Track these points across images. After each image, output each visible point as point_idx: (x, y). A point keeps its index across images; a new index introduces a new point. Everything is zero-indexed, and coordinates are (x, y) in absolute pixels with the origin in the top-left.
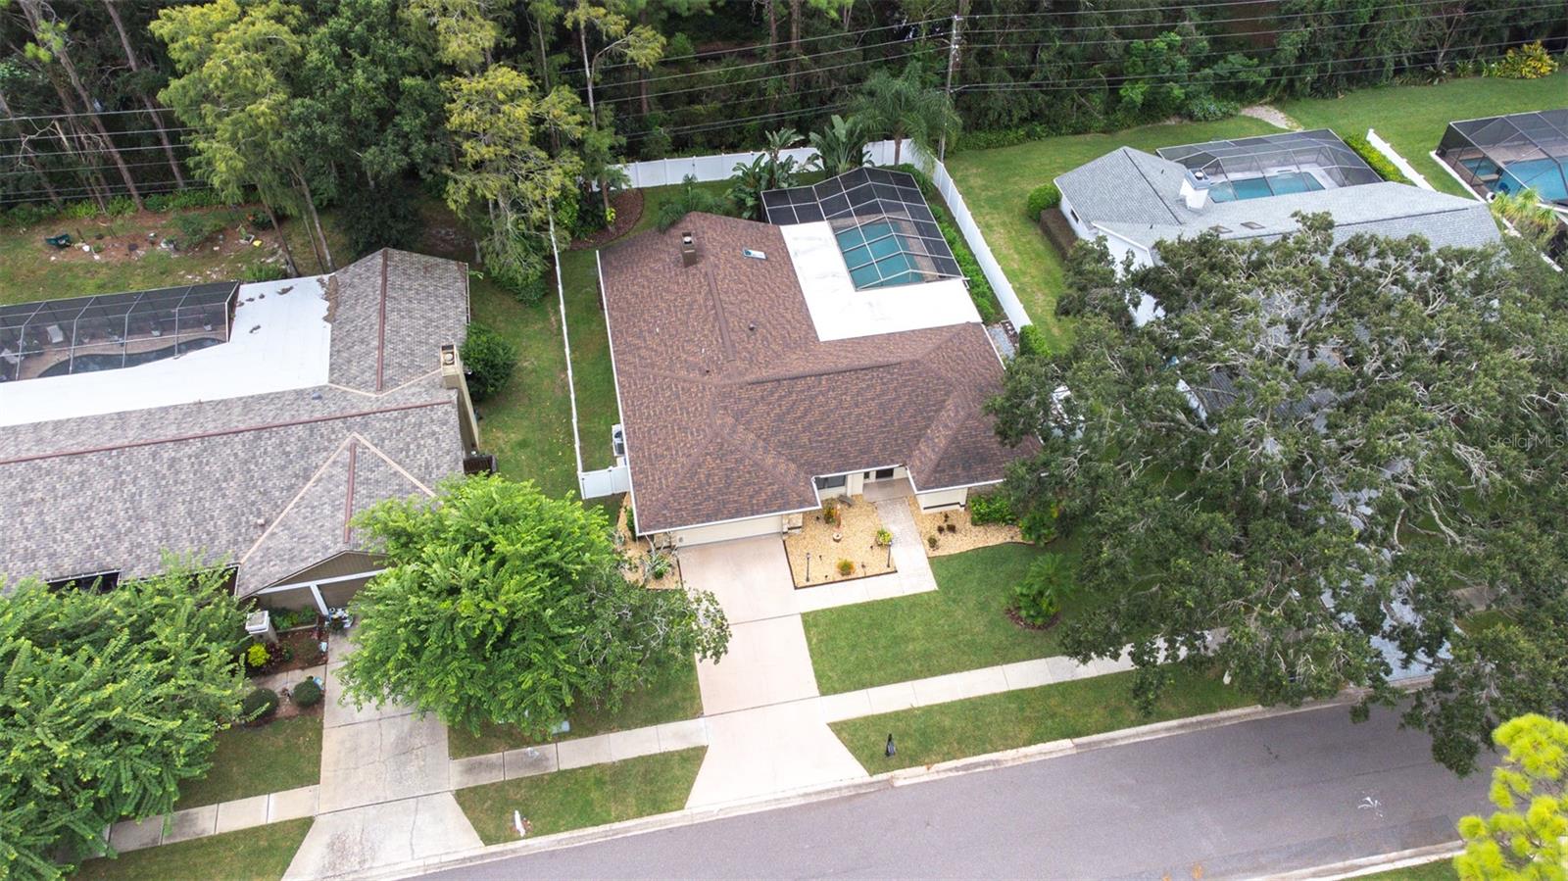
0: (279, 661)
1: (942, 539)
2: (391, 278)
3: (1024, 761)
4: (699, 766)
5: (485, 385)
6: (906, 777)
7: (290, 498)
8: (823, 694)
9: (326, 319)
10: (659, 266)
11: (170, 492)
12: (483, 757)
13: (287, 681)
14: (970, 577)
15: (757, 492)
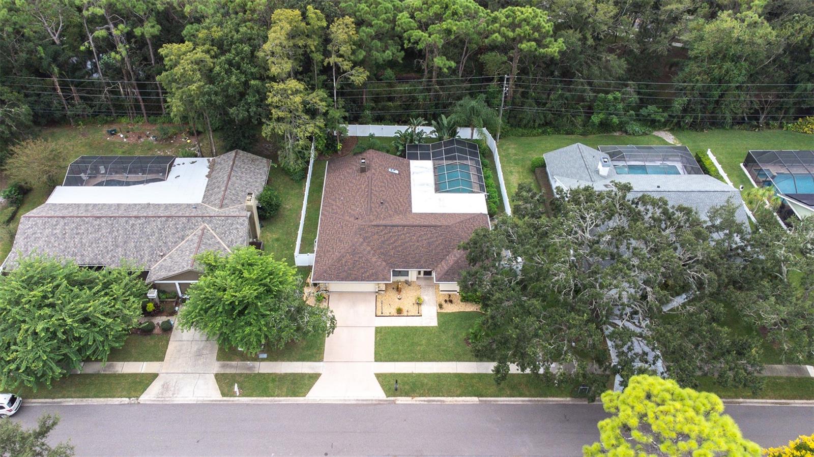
0: (158, 312)
1: (445, 305)
2: (236, 162)
3: (455, 403)
4: (316, 381)
5: (266, 213)
6: (402, 400)
7: (175, 247)
8: (376, 361)
9: (207, 176)
10: (350, 171)
11: (129, 237)
12: (229, 362)
13: (159, 320)
14: (453, 323)
15: (365, 272)
